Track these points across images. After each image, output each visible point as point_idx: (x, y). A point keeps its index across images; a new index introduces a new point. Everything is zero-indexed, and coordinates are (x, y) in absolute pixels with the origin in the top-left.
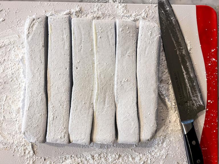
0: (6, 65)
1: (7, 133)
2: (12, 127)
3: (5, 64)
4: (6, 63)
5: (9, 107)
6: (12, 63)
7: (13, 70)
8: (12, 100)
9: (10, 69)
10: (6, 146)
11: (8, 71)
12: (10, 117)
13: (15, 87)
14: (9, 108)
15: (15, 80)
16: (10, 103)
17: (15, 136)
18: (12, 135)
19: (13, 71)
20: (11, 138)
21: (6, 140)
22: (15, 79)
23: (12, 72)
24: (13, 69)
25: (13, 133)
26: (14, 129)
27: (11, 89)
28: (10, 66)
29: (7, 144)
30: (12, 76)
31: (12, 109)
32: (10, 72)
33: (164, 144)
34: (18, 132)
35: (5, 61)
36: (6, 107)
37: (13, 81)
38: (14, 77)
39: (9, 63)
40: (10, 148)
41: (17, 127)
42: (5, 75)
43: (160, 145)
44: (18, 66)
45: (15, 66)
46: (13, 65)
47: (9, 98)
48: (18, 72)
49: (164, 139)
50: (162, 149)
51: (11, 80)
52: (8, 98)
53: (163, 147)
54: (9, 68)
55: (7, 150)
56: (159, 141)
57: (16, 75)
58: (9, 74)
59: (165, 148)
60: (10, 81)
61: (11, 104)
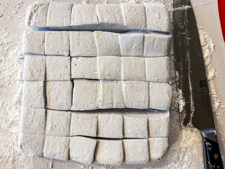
0: (3, 66)
1: (3, 145)
2: (9, 138)
3: (2, 65)
4: (3, 64)
5: (5, 114)
6: (10, 64)
7: (11, 72)
8: (9, 106)
9: (8, 71)
10: (2, 160)
11: (5, 73)
12: (6, 126)
13: (12, 91)
14: (5, 116)
15: (13, 83)
16: (7, 110)
17: (12, 148)
18: (8, 147)
19: (11, 73)
20: (8, 151)
21: (2, 153)
22: (13, 82)
23: (9, 74)
24: (10, 70)
25: (10, 145)
26: (11, 140)
27: (8, 93)
28: (7, 67)
29: (3, 158)
30: (10, 78)
31: (9, 117)
32: (8, 74)
33: (186, 158)
34: (15, 143)
35: (2, 62)
36: (3, 115)
37: (11, 85)
38: (11, 80)
39: (7, 64)
40: (6, 162)
41: (14, 138)
42: (2, 78)
43: (181, 159)
44: (17, 67)
45: (13, 67)
46: (11, 66)
47: (6, 104)
48: (16, 74)
49: (185, 152)
50: (184, 164)
51: (9, 83)
52: (4, 104)
53: (185, 161)
54: (6, 70)
55: (3, 165)
56: (179, 154)
57: (14, 78)
58: (6, 76)
59: (187, 163)
60: (7, 84)
61: (8, 111)
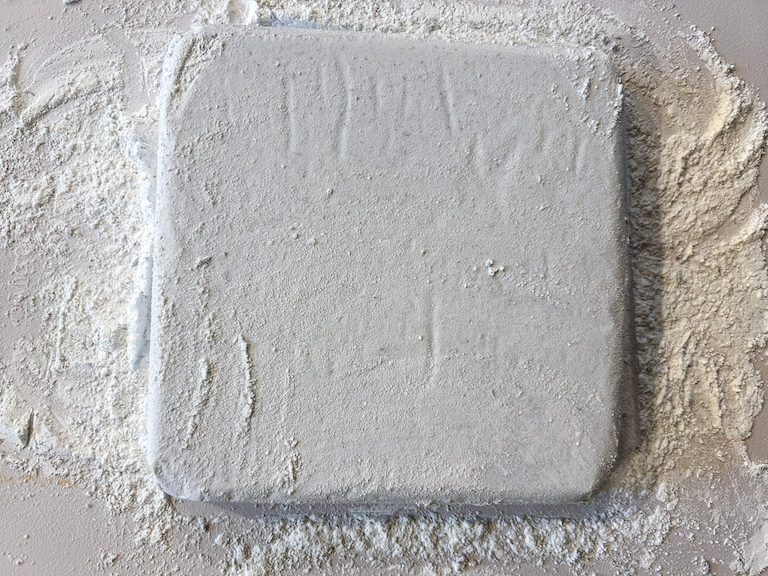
0: (78, 165)
1: (71, 421)
2: (92, 400)
3: (75, 164)
4: (81, 161)
5: (82, 324)
6: (101, 158)
7: (105, 187)
8: (95, 297)
9: (95, 183)
10: (66, 471)
11: (85, 188)
12: (85, 362)
13: (107, 249)
14: (82, 327)
15: (110, 223)
16: (87, 308)
17: (101, 433)
18: (88, 429)
19: (106, 191)
20: (87, 440)
21: (67, 446)
22: (109, 220)
23: (99, 192)
24: (103, 180)
25: (96, 421)
26: (98, 407)
27: (92, 256)
28: (93, 170)
29: (69, 463)
30: (100, 207)
31: (93, 332)
32: (94, 194)
33: (659, 491)
34: (111, 417)
35: (76, 153)
36: (74, 323)
37: (102, 229)
38: (105, 213)
39: (91, 162)
40: (79, 476)
41: (109, 399)
42: (74, 205)
43: (643, 493)
44: (124, 171)
45: (111, 171)
46: (104, 167)
47: (85, 288)
48: (122, 194)
49: (659, 470)
50: (653, 509)
51: (96, 222)
52: (80, 291)
53: (657, 500)
54: (88, 180)
55: (67, 485)
56: (639, 476)
57: (114, 205)
58: (87, 199)
59: (663, 505)
60: (91, 225)
61: (91, 313)
